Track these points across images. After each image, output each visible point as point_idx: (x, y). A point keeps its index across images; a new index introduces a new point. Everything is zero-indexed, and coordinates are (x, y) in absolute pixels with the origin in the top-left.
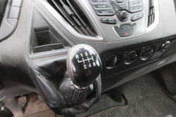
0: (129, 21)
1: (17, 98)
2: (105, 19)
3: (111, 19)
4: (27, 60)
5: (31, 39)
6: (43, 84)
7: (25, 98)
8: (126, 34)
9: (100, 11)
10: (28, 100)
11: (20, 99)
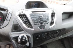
0: (44, 24)
1: (6, 45)
2: (35, 23)
3: (37, 23)
4: (10, 34)
5: (12, 28)
6: (13, 43)
7: (9, 45)
8: (42, 28)
9: (34, 21)
10: (10, 46)
11: (7, 46)
